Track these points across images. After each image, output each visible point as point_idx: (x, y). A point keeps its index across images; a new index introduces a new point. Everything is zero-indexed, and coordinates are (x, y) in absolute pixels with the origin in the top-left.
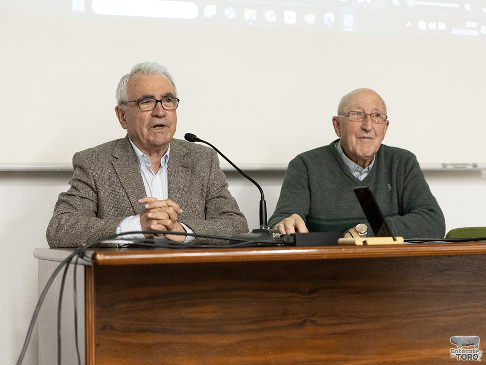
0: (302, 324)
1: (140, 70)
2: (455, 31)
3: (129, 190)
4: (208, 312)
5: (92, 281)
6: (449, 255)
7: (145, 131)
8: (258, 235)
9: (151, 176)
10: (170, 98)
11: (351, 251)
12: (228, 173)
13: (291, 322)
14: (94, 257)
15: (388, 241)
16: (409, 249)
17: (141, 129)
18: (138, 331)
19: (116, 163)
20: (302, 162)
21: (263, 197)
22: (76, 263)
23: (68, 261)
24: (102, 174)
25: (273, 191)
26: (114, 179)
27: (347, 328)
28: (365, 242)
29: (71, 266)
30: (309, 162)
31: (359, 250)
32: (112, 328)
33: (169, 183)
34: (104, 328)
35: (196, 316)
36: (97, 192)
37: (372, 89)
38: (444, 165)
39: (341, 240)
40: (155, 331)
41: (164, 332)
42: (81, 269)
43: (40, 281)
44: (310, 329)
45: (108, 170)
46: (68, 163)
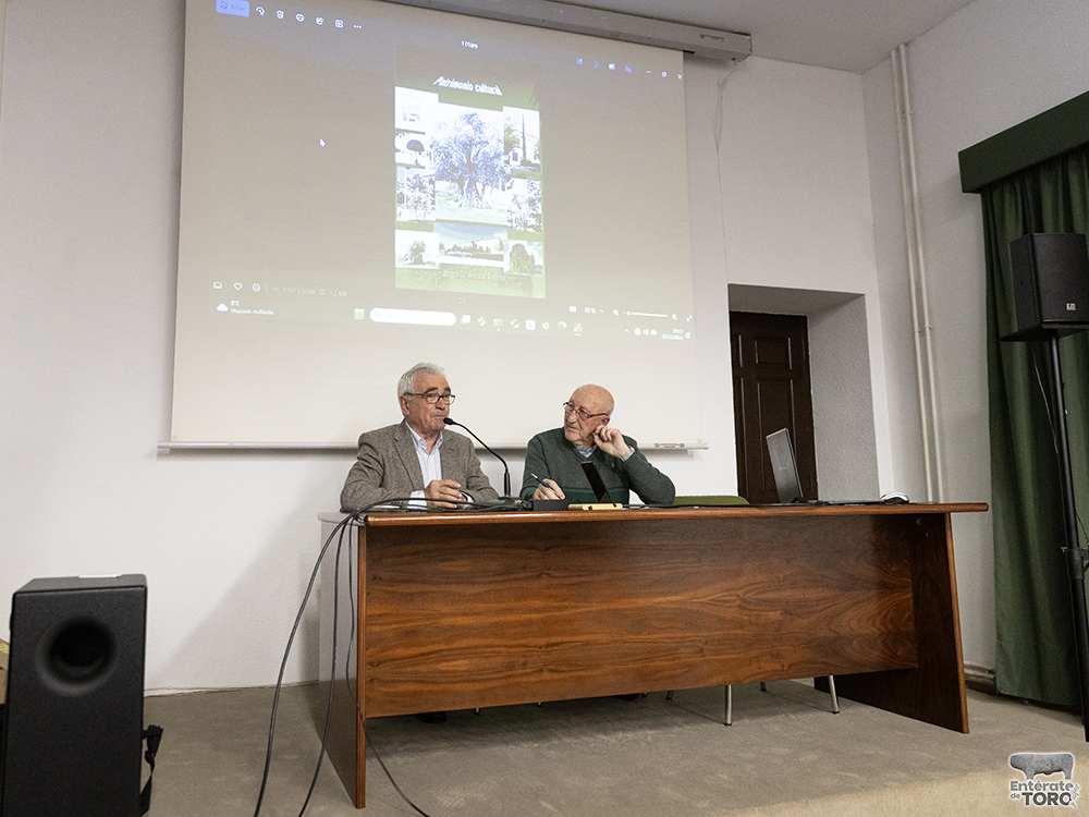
0: (539, 577)
1: (425, 368)
2: (665, 337)
3: (408, 467)
4: (461, 566)
5: (364, 539)
6: (661, 519)
7: (428, 417)
8: (503, 501)
9: (425, 455)
10: (447, 392)
11: (579, 515)
12: (479, 451)
13: (530, 574)
14: (366, 518)
15: (610, 506)
16: (627, 514)
17: (425, 417)
18: (403, 582)
19: (397, 445)
20: (537, 441)
21: (507, 470)
22: (351, 524)
23: (345, 522)
24: (386, 451)
25: (518, 468)
26: (396, 457)
27: (577, 579)
28: (590, 508)
29: (348, 527)
30: (544, 441)
31: (586, 514)
32: (381, 579)
33: (442, 461)
34: (374, 579)
35: (451, 569)
36: (384, 468)
37: (601, 385)
38: (657, 445)
39: (570, 506)
40: (416, 582)
41: (425, 582)
42: (355, 529)
43: (322, 537)
44: (544, 581)
45: (392, 450)
46: (355, 442)
